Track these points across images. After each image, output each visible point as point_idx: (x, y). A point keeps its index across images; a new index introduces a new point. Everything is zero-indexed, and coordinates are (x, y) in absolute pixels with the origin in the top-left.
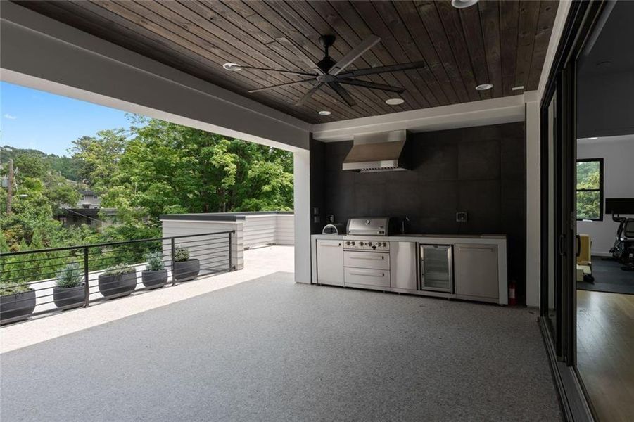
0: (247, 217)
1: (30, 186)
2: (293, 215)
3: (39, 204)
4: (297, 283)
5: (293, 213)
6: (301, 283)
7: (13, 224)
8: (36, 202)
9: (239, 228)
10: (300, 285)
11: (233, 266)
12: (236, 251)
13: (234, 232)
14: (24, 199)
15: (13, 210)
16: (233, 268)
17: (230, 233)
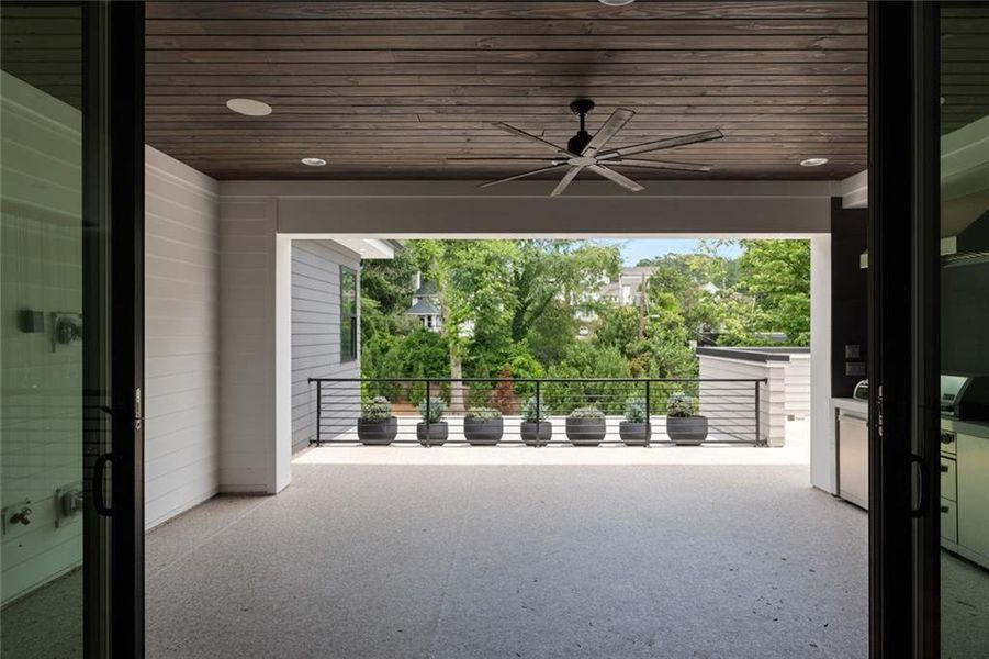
0: (792, 356)
1: (663, 304)
2: (808, 356)
3: (671, 326)
4: (814, 487)
5: (808, 351)
6: (819, 489)
7: (644, 351)
8: (667, 323)
9: (771, 375)
10: (816, 492)
11: (761, 438)
12: (767, 414)
13: (766, 380)
14: (655, 320)
15: (644, 334)
16: (762, 443)
17: (757, 381)
